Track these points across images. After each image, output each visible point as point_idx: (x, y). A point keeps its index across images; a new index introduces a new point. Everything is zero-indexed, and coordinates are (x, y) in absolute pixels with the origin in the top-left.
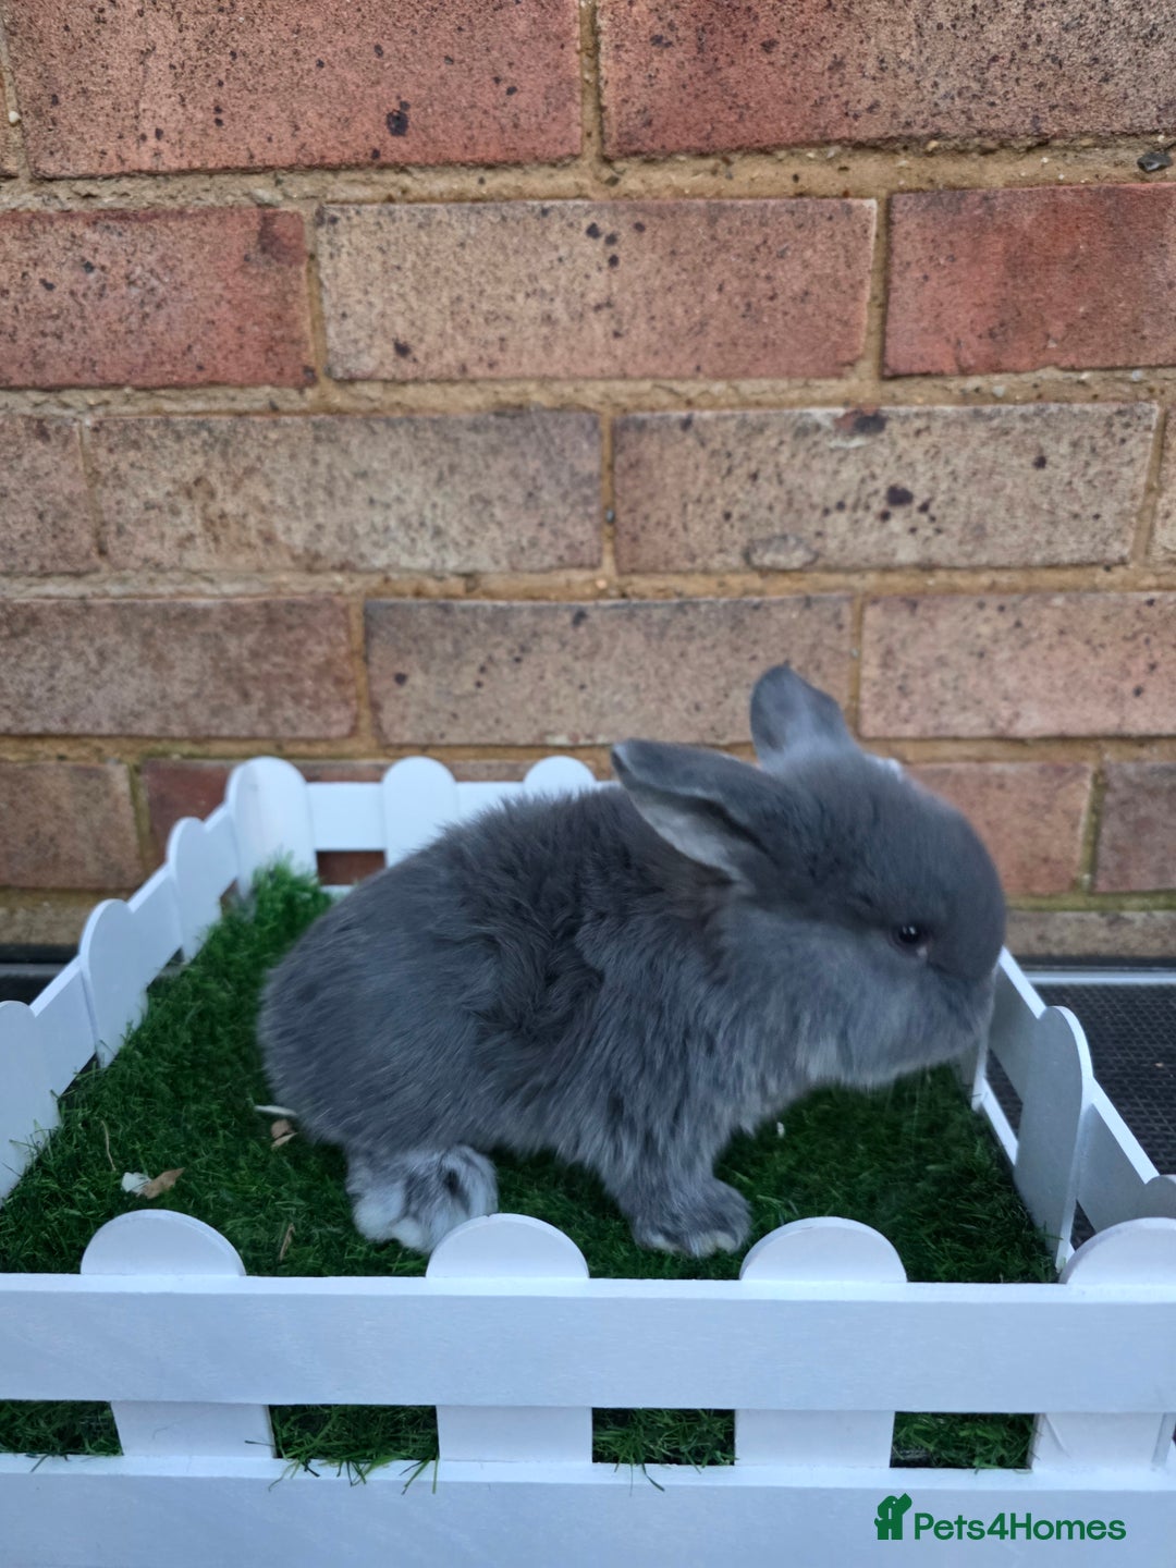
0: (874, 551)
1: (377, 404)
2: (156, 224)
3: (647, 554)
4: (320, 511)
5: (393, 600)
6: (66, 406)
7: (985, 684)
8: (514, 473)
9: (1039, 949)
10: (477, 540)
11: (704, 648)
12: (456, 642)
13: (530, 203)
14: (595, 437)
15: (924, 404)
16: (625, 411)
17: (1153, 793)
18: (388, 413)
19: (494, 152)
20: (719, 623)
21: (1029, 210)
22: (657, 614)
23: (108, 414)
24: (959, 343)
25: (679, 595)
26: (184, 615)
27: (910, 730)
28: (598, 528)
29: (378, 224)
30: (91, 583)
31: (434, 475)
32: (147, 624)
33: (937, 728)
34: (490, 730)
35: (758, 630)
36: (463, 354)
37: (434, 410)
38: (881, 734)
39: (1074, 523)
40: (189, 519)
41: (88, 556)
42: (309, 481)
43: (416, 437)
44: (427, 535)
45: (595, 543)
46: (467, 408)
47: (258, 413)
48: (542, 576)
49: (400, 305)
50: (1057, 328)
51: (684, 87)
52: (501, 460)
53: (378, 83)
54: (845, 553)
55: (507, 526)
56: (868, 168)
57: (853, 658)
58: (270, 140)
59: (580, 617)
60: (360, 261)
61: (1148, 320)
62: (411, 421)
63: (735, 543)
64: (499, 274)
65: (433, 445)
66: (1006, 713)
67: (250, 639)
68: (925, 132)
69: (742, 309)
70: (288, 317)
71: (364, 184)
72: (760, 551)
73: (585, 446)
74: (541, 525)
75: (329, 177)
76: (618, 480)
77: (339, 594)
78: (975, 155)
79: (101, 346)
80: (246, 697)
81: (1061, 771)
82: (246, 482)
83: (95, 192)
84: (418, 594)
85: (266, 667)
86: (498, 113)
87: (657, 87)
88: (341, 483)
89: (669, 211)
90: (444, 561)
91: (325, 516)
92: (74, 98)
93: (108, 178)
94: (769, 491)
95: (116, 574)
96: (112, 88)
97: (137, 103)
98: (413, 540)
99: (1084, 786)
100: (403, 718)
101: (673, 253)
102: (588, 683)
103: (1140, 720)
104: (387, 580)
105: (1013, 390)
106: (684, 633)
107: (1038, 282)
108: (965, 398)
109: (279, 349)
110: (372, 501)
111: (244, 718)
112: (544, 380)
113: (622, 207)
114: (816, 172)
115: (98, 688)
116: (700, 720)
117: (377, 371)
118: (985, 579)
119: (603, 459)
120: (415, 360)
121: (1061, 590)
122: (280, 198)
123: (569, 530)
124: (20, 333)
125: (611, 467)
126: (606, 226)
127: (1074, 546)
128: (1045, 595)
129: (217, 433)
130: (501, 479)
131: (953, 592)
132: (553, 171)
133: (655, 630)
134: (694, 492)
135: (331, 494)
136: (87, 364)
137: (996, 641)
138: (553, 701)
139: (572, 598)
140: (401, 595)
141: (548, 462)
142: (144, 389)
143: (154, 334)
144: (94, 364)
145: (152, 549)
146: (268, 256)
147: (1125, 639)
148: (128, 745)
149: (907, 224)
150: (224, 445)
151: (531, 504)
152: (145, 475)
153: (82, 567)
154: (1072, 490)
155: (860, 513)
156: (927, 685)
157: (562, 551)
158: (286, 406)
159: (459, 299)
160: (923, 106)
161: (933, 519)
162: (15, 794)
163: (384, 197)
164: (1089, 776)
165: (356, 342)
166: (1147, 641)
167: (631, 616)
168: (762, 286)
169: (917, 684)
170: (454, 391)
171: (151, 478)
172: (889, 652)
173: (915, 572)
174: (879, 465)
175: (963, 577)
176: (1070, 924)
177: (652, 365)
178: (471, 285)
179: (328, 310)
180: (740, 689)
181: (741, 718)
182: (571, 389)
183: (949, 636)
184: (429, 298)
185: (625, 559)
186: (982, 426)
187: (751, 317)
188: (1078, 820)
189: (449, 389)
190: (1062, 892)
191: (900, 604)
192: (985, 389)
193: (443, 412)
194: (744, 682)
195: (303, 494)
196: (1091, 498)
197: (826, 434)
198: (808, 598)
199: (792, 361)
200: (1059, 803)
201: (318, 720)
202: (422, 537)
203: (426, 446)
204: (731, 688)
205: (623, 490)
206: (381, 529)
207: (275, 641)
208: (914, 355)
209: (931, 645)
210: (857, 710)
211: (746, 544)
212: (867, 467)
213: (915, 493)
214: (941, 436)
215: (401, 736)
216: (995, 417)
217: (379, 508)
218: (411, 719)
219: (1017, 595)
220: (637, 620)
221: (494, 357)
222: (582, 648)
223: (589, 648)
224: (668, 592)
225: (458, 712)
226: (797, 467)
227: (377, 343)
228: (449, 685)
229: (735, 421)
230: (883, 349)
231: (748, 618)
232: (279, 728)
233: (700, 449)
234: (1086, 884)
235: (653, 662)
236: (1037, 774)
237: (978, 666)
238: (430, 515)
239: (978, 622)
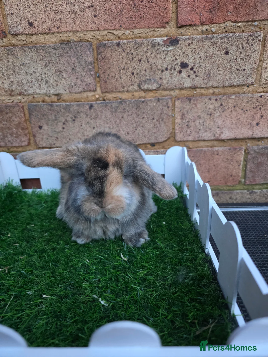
0: (178, 83)
1: (25, 42)
3: (110, 87)
4: (11, 76)
5: (36, 104)
7: (212, 123)
8: (68, 62)
9: (230, 201)
10: (59, 84)
11: (129, 115)
12: (55, 115)
14: (91, 50)
15: (191, 35)
16: (100, 41)
17: (262, 155)
18: (29, 45)
20: (133, 107)
22: (114, 105)
24: (200, 14)
25: (121, 99)
27: (190, 138)
28: (95, 79)
31: (44, 64)
33: (198, 137)
35: (144, 109)
36: (49, 25)
37: (43, 44)
38: (182, 139)
39: (237, 72)
42: (7, 67)
43: (37, 52)
44: (44, 83)
45: (94, 83)
46: (52, 42)
48: (79, 94)
49: (28, 10)
50: (231, 8)
52: (63, 58)
54: (169, 84)
55: (67, 79)
57: (173, 117)
59: (91, 106)
61: (259, 5)
62: (36, 47)
63: (136, 82)
65: (42, 54)
66: (218, 132)
69: (133, 5)
72: (143, 84)
73: (88, 53)
74: (77, 78)
76: (99, 63)
77: (20, 102)
81: (235, 149)
84: (43, 101)
88: (17, 68)
90: (49, 91)
91: (13, 78)
94: (145, 65)
99: (241, 153)
100: (42, 139)
102: (95, 127)
103: (258, 133)
104: (34, 97)
105: (218, 29)
106: (122, 111)
108: (203, 33)
110: (26, 73)
112: (74, 32)
117: (23, 31)
119: (94, 57)
120: (35, 27)
121: (234, 94)
123: (86, 80)
125: (97, 59)
127: (238, 79)
128: (229, 95)
130: (64, 64)
131: (202, 95)
133: (114, 110)
134: (122, 66)
135: (14, 71)
137: (215, 110)
138: (85, 133)
139: (89, 101)
140: (39, 102)
141: (78, 58)
147: (253, 108)
151: (74, 72)
154: (237, 61)
155: (173, 71)
156: (195, 124)
157: (84, 86)
159: (46, 7)
161: (195, 72)
164: (244, 150)
165: (16, 22)
166: (260, 109)
167: (106, 106)
169: (192, 124)
172: (183, 114)
173: (190, 89)
174: (178, 55)
175: (205, 90)
176: (239, 194)
177: (107, 26)
178: (49, 2)
179: (7, 13)
180: (140, 127)
181: (141, 136)
182: (83, 35)
183: (201, 109)
184: (37, 7)
185: (103, 88)
186: (208, 41)
187: (136, 8)
188: (240, 163)
189: (46, 36)
190: (236, 185)
191: (186, 100)
192: (209, 30)
193: (45, 44)
194: (141, 125)
195: (6, 71)
196: (243, 64)
197: (161, 46)
198: (158, 99)
199: (149, 22)
200: (235, 159)
201: (18, 141)
202: (42, 83)
203: (41, 54)
204: (137, 127)
205: (101, 67)
206: (30, 81)
207: (3, 117)
208: (187, 19)
209: (195, 112)
210: (175, 133)
211: (139, 82)
212: (174, 56)
213: (189, 64)
214: (196, 45)
215: (42, 144)
216: (212, 38)
217: (29, 75)
218: (45, 140)
219: (221, 96)
220: (108, 107)
221: (58, 25)
222: (92, 116)
223: (95, 116)
224: (117, 98)
225: (58, 137)
226: (153, 57)
227: (23, 22)
228: (55, 129)
229: (133, 43)
230: (177, 17)
231: (141, 105)
232: (8, 144)
233: (123, 52)
234: (243, 182)
235: (114, 120)
236: (228, 150)
237: (210, 118)
238: (44, 77)
239: (210, 104)
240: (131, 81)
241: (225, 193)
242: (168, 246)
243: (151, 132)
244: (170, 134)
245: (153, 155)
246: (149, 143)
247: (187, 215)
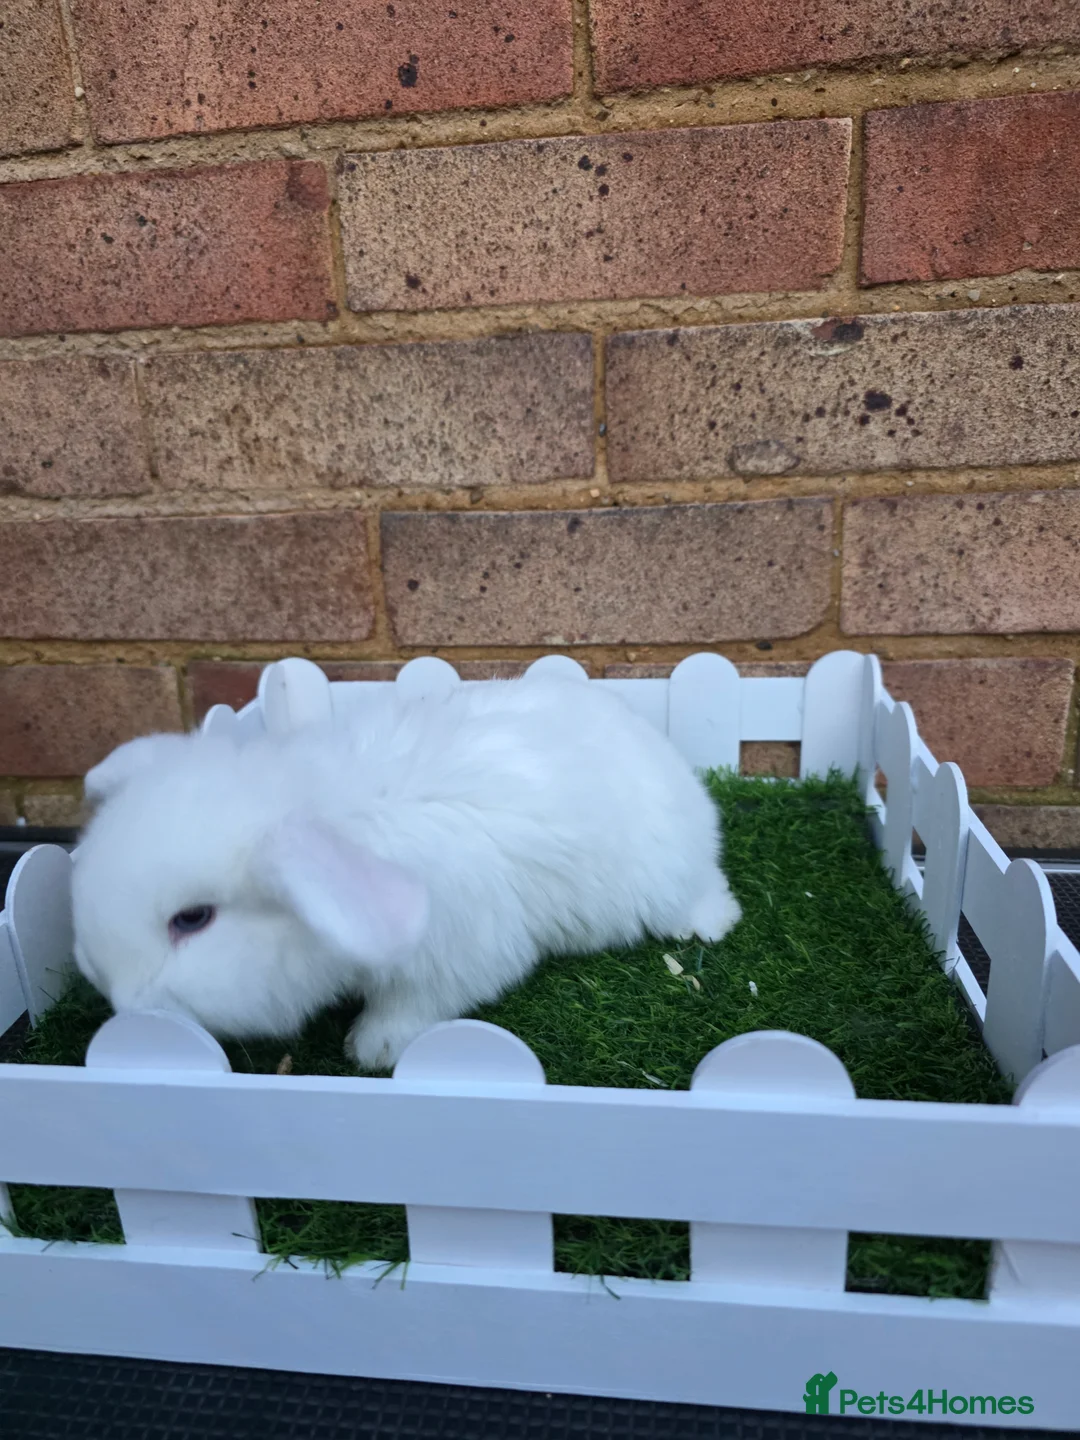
0: (854, 455)
1: (391, 333)
2: (199, 179)
3: (637, 463)
4: (341, 432)
5: (407, 513)
6: (124, 346)
7: (965, 581)
8: (514, 392)
9: (1025, 840)
10: (481, 455)
11: (691, 551)
12: (462, 550)
13: (526, 141)
14: (588, 355)
15: (901, 311)
16: (615, 329)
18: (401, 341)
19: (494, 96)
20: (706, 526)
21: (1001, 118)
22: (646, 519)
23: (158, 352)
24: (934, 249)
25: (668, 501)
26: (223, 530)
27: (891, 627)
28: (591, 441)
29: (391, 167)
30: (144, 504)
31: (442, 396)
32: (192, 539)
33: (916, 625)
34: (493, 631)
35: (743, 532)
36: (467, 284)
37: (443, 337)
38: (863, 630)
39: (1051, 422)
40: (229, 445)
41: (142, 479)
42: (331, 406)
43: (425, 362)
44: (436, 453)
45: (588, 453)
46: (471, 333)
47: (288, 346)
48: (539, 487)
49: (411, 241)
50: (1032, 231)
51: (668, 23)
52: (502, 379)
53: (391, 40)
54: (825, 457)
55: (507, 440)
56: (843, 90)
57: (835, 557)
58: (296, 98)
59: (575, 524)
60: (376, 203)
62: (422, 347)
63: (719, 450)
64: (499, 208)
65: (440, 368)
66: (986, 610)
67: (281, 551)
68: (899, 49)
69: (725, 228)
70: (313, 258)
71: (379, 133)
72: (743, 458)
73: (579, 364)
74: (539, 438)
75: (349, 129)
76: (609, 395)
77: (358, 508)
78: (947, 70)
79: (153, 290)
80: (277, 603)
81: (1042, 665)
82: (277, 408)
83: (148, 154)
84: (428, 507)
85: (295, 576)
86: (497, 60)
87: (643, 25)
88: (360, 406)
89: (654, 140)
90: (451, 475)
91: (346, 437)
92: (130, 71)
93: (158, 141)
94: (752, 400)
95: (165, 495)
96: (161, 61)
97: (182, 72)
98: (424, 456)
99: (1064, 679)
100: (416, 621)
101: (659, 178)
102: (583, 586)
104: (400, 494)
105: (988, 292)
106: (672, 537)
107: (1012, 187)
108: (941, 303)
109: (303, 287)
110: (386, 422)
111: (276, 623)
112: (541, 304)
113: (611, 139)
114: (794, 96)
115: (151, 597)
116: (687, 619)
117: (391, 302)
118: (963, 479)
119: (595, 376)
120: (424, 291)
121: (1040, 488)
122: (305, 150)
123: (564, 442)
124: (84, 282)
125: (603, 383)
126: (596, 158)
127: (1053, 444)
128: (1023, 493)
129: (250, 365)
130: (502, 397)
131: (932, 492)
132: (548, 111)
133: (645, 535)
134: (681, 404)
135: (351, 417)
136: (141, 307)
137: (976, 538)
138: (550, 603)
139: (568, 507)
140: (413, 508)
141: (546, 380)
142: (190, 328)
143: (198, 278)
144: (147, 307)
145: (196, 471)
146: (295, 203)
148: (176, 649)
149: (881, 138)
150: (257, 375)
151: (530, 419)
152: (190, 405)
153: (137, 489)
154: (1049, 387)
155: (839, 419)
156: (908, 583)
157: (558, 462)
158: (311, 339)
159: (464, 233)
160: (895, 25)
161: (911, 421)
162: (81, 693)
163: (396, 144)
164: (1072, 670)
165: (372, 276)
167: (622, 523)
168: (743, 205)
169: (897, 582)
170: (459, 318)
171: (195, 407)
172: (869, 551)
173: (895, 473)
174: (857, 371)
175: (942, 477)
176: (1055, 818)
177: (641, 286)
178: (474, 219)
179: (347, 249)
180: (726, 588)
181: (727, 617)
182: (566, 311)
183: (928, 535)
184: (436, 233)
185: (616, 468)
186: (958, 329)
187: (733, 235)
188: (1061, 714)
189: (455, 317)
190: (1047, 785)
191: (880, 505)
192: (961, 294)
193: (450, 338)
194: (730, 583)
195: (326, 417)
196: (1069, 396)
197: (806, 343)
198: (790, 502)
199: (772, 275)
200: (1042, 697)
201: (340, 624)
202: (431, 453)
203: (435, 369)
204: (717, 588)
205: (614, 404)
206: (395, 447)
207: (302, 553)
208: (890, 263)
209: (910, 544)
210: (839, 609)
211: (730, 451)
212: (846, 373)
213: (893, 397)
214: (917, 341)
215: (414, 638)
216: (971, 320)
217: (393, 428)
218: (422, 623)
219: (995, 493)
220: (628, 526)
221: (496, 284)
222: (576, 553)
223: (584, 552)
224: (657, 499)
225: (464, 615)
226: (778, 376)
227: (391, 277)
228: (456, 590)
229: (719, 334)
230: (860, 260)
231: (733, 521)
232: (307, 632)
233: (686, 362)
234: (1071, 778)
235: (643, 565)
236: (1019, 670)
237: (958, 564)
238: (438, 433)
239: (958, 520)
240: (706, 446)
241: (1007, 813)
242: (824, 954)
243: (760, 606)
244: (825, 612)
245: (763, 676)
246: (752, 641)
247: (881, 872)
